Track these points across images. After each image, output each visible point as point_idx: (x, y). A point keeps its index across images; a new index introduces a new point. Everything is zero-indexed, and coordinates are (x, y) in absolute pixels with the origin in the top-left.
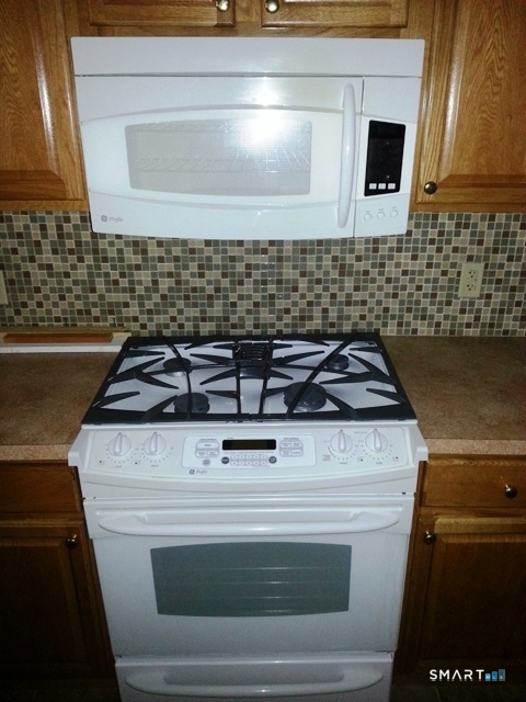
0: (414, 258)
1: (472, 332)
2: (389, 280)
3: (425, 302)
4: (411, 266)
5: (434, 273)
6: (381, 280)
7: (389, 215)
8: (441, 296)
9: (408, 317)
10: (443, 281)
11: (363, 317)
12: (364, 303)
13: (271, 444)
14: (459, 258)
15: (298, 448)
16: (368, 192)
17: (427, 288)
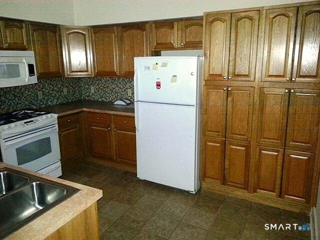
0: (29, 92)
1: (43, 106)
2: (25, 97)
3: (33, 101)
4: (28, 93)
5: (33, 95)
6: (23, 98)
7: (34, 80)
8: (36, 99)
9: (30, 105)
10: (35, 96)
11: (21, 107)
12: (21, 103)
13: (32, 121)
14: (37, 91)
15: (37, 120)
16: (30, 76)
17: (33, 98)
